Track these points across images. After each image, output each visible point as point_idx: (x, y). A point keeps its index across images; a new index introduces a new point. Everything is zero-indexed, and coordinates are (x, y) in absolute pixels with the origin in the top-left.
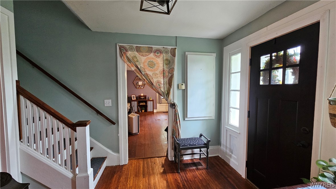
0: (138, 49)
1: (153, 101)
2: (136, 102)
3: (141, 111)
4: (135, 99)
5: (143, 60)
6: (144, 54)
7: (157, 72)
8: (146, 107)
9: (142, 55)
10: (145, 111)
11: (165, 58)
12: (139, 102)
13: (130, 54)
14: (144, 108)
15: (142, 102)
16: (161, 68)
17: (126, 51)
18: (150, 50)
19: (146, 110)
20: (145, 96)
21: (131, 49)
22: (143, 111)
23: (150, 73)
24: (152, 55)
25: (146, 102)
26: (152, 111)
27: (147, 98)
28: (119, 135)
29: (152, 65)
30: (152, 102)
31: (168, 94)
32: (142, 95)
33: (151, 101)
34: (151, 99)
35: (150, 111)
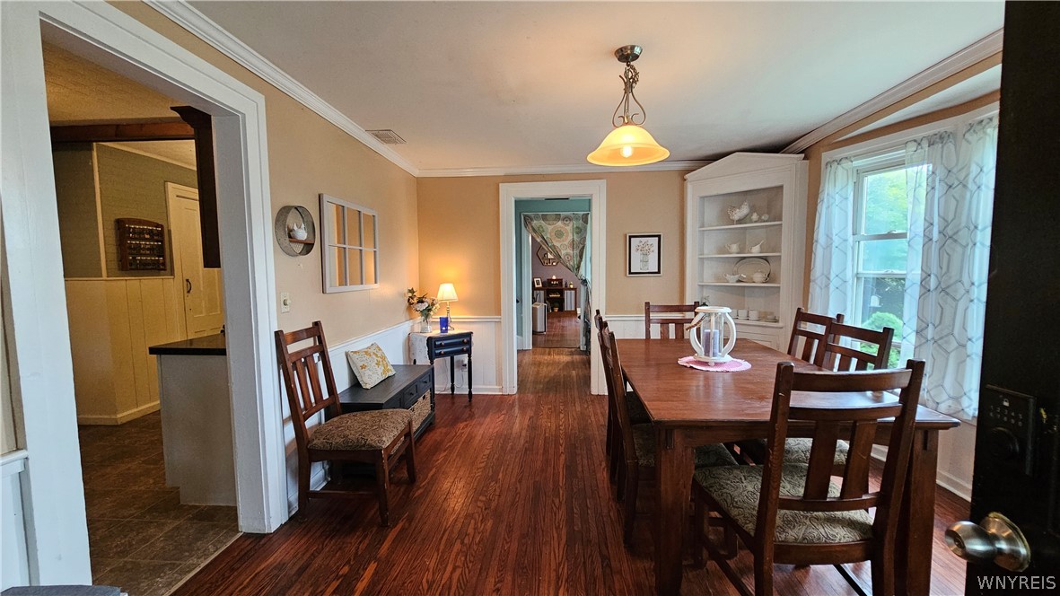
0: (544, 218)
1: (575, 289)
2: (542, 292)
3: (553, 310)
4: (541, 286)
5: (549, 229)
6: (551, 222)
7: (566, 243)
8: (561, 302)
9: (549, 224)
10: (559, 310)
11: (575, 226)
12: (548, 292)
13: (535, 223)
14: (557, 304)
15: (554, 292)
16: (570, 238)
17: (532, 219)
18: (558, 218)
19: (561, 308)
20: (560, 281)
21: (537, 217)
22: (556, 310)
23: (557, 244)
24: (560, 223)
25: (561, 292)
26: (573, 309)
27: (564, 284)
28: (523, 315)
29: (559, 234)
30: (573, 292)
31: (579, 267)
32: (554, 278)
33: (571, 289)
34: (572, 286)
35: (569, 309)
